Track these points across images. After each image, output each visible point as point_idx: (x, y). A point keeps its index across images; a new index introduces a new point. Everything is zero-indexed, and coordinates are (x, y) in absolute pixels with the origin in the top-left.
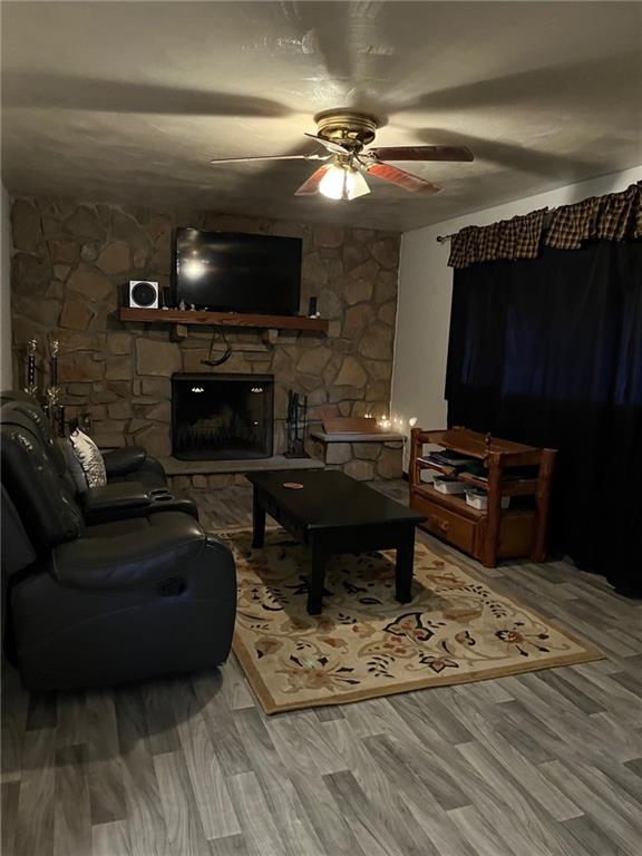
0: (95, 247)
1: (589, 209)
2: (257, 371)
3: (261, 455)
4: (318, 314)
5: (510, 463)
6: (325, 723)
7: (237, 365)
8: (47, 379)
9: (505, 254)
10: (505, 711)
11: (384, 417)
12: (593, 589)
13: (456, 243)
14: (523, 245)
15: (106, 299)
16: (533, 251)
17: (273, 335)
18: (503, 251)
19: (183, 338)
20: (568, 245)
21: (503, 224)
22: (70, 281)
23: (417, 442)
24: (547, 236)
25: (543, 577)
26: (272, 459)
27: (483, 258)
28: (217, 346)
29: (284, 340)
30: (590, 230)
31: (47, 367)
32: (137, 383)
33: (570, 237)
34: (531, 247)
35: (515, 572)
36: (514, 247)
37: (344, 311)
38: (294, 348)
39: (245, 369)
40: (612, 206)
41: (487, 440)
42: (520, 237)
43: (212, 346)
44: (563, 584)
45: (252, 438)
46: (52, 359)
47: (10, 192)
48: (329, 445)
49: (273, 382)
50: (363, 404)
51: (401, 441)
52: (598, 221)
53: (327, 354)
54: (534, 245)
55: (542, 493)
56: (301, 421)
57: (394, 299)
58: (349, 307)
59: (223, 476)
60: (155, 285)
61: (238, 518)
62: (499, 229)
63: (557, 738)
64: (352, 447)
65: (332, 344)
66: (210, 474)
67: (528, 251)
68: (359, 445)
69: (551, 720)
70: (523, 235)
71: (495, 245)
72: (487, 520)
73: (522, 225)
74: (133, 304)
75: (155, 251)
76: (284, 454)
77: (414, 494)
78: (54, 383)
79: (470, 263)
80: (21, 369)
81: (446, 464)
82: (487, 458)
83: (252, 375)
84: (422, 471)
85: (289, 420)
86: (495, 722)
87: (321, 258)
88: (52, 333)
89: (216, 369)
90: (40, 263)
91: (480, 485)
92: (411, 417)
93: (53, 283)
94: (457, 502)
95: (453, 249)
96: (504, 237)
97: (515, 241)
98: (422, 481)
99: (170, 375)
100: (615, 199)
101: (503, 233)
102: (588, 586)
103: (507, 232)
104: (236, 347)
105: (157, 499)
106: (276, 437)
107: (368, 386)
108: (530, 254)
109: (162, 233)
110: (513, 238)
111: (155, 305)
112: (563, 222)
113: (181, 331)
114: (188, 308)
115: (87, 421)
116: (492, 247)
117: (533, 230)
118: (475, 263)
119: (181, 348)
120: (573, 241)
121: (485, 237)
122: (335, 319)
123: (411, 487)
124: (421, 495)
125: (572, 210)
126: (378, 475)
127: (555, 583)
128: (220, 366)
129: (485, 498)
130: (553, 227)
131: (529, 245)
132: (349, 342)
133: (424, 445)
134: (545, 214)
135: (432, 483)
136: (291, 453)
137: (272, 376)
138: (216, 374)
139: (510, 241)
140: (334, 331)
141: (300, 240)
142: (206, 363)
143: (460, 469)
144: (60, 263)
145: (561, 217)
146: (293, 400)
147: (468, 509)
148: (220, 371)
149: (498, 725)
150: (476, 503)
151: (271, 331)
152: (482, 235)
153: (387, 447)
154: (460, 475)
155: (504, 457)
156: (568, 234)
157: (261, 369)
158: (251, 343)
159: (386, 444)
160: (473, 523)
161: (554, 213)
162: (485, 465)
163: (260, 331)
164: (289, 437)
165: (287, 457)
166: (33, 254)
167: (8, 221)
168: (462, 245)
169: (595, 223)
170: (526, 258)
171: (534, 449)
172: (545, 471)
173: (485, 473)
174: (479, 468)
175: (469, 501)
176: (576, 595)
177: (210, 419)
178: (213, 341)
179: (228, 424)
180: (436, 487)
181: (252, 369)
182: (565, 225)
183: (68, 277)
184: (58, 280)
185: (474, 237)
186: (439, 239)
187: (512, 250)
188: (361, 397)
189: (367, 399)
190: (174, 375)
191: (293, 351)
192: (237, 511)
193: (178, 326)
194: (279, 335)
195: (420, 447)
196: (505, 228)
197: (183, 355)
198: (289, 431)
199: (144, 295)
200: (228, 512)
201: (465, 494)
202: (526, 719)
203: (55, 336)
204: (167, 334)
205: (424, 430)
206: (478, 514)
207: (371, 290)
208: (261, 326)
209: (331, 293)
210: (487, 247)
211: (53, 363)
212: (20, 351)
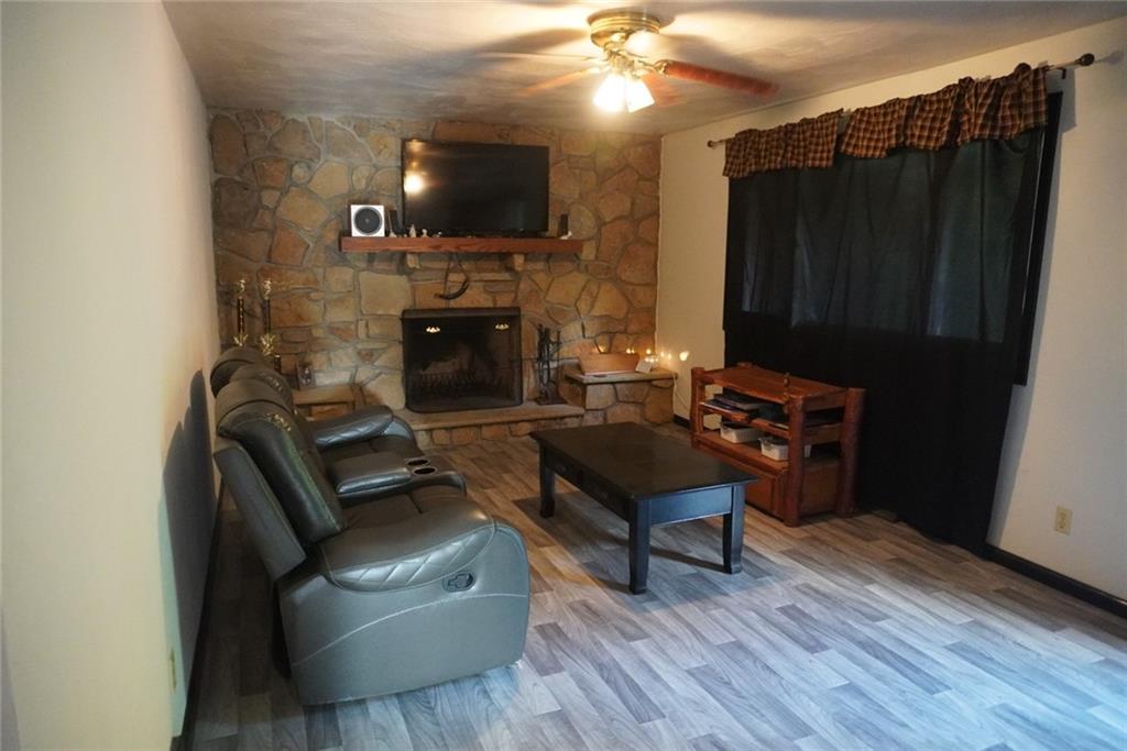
0: (309, 167)
1: (893, 112)
2: (500, 304)
3: (508, 403)
4: (570, 234)
5: (813, 407)
6: (645, 725)
7: (476, 298)
8: (259, 324)
9: (794, 162)
10: (842, 697)
11: (649, 352)
12: (911, 545)
13: (731, 149)
14: (816, 152)
15: (324, 226)
16: (828, 159)
17: (519, 260)
18: (791, 159)
19: (414, 269)
20: (871, 152)
21: (789, 128)
22: (280, 209)
23: (699, 384)
24: (842, 142)
25: (853, 534)
26: (523, 406)
27: (767, 167)
28: (453, 277)
29: (530, 266)
30: (897, 136)
31: (258, 310)
32: (362, 324)
33: (872, 144)
34: (825, 155)
35: (822, 529)
36: (805, 155)
37: (599, 229)
38: (542, 275)
39: (484, 301)
40: (922, 110)
41: (786, 381)
42: (811, 143)
43: (447, 276)
44: (878, 542)
45: (496, 382)
46: (264, 301)
47: (208, 107)
48: (589, 388)
49: (519, 316)
50: (623, 337)
51: (672, 379)
52: (906, 127)
53: (581, 279)
54: (829, 151)
55: (849, 438)
56: (553, 360)
57: (656, 214)
58: (605, 224)
59: (467, 430)
60: (380, 209)
61: (494, 482)
62: (786, 135)
63: (904, 725)
64: (615, 389)
65: (586, 267)
66: (453, 428)
67: (821, 159)
68: (623, 385)
69: (892, 704)
70: (814, 140)
71: (781, 152)
72: (789, 473)
73: (813, 129)
74: (356, 233)
75: (377, 168)
76: (536, 400)
77: (697, 444)
78: (267, 329)
79: (750, 172)
80: (228, 314)
81: (735, 409)
82: (788, 402)
83: (495, 309)
84: (705, 417)
85: (540, 359)
86: (833, 710)
87: (570, 168)
88: (262, 269)
89: (453, 304)
90: (246, 189)
91: (780, 432)
92: (683, 351)
93: (261, 211)
94: (750, 453)
95: (728, 156)
96: (790, 142)
97: (805, 147)
98: (705, 429)
99: (399, 314)
100: (925, 101)
101: (790, 138)
102: (905, 542)
103: (795, 136)
104: (475, 276)
105: (417, 472)
106: (525, 379)
107: (630, 316)
108: (824, 163)
109: (385, 147)
110: (802, 144)
111: (381, 233)
112: (863, 126)
113: (411, 262)
114: (419, 234)
115: (307, 372)
116: (777, 154)
117: (827, 136)
118: (756, 172)
119: (410, 280)
120: (875, 148)
121: (767, 143)
122: (589, 239)
123: (693, 435)
124: (705, 445)
125: (873, 113)
126: (646, 420)
127: (868, 540)
128: (458, 299)
129: (785, 448)
130: (850, 132)
131: (822, 152)
132: (606, 264)
133: (707, 387)
134: (840, 117)
135: (718, 430)
136: (543, 398)
137: (518, 309)
138: (453, 310)
139: (799, 147)
140: (588, 253)
141: (546, 149)
142: (441, 297)
143: (753, 414)
144: (268, 187)
145: (861, 121)
146: (544, 336)
147: (765, 461)
148: (458, 306)
149: (836, 714)
150: (773, 454)
151: (516, 256)
152: (763, 140)
153: (656, 386)
154: (755, 421)
155: (806, 400)
156: (870, 139)
157: (505, 301)
158: (493, 270)
159: (655, 383)
160: (772, 477)
161: (851, 117)
162: (786, 411)
163: (504, 258)
164: (541, 378)
165: (540, 404)
166: (237, 178)
167: (207, 141)
168: (739, 151)
169: (903, 129)
170: (820, 167)
171: (838, 389)
172: (852, 414)
173: (785, 419)
174: (778, 413)
175: (764, 451)
176: (894, 554)
177: (446, 361)
178: (448, 271)
179: (466, 367)
180: (723, 435)
181: (495, 301)
182: (866, 130)
183: (278, 202)
184: (267, 208)
185: (753, 142)
186: (710, 144)
187: (801, 158)
188: (622, 328)
189: (629, 330)
190: (404, 312)
191: (541, 278)
192: (491, 471)
193: (409, 257)
194: (526, 260)
195: (702, 389)
196: (792, 132)
197: (414, 289)
198: (540, 371)
199: (368, 221)
200: (480, 472)
201: (759, 443)
202: (866, 705)
203: (266, 274)
204: (393, 267)
205: (707, 369)
206: (778, 466)
207: (629, 205)
208: (504, 251)
209: (583, 208)
210: (771, 154)
211: (266, 306)
212: (227, 293)
